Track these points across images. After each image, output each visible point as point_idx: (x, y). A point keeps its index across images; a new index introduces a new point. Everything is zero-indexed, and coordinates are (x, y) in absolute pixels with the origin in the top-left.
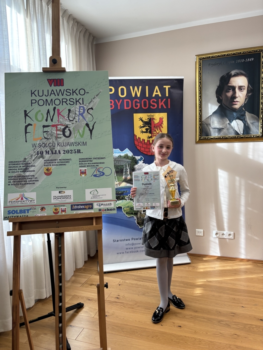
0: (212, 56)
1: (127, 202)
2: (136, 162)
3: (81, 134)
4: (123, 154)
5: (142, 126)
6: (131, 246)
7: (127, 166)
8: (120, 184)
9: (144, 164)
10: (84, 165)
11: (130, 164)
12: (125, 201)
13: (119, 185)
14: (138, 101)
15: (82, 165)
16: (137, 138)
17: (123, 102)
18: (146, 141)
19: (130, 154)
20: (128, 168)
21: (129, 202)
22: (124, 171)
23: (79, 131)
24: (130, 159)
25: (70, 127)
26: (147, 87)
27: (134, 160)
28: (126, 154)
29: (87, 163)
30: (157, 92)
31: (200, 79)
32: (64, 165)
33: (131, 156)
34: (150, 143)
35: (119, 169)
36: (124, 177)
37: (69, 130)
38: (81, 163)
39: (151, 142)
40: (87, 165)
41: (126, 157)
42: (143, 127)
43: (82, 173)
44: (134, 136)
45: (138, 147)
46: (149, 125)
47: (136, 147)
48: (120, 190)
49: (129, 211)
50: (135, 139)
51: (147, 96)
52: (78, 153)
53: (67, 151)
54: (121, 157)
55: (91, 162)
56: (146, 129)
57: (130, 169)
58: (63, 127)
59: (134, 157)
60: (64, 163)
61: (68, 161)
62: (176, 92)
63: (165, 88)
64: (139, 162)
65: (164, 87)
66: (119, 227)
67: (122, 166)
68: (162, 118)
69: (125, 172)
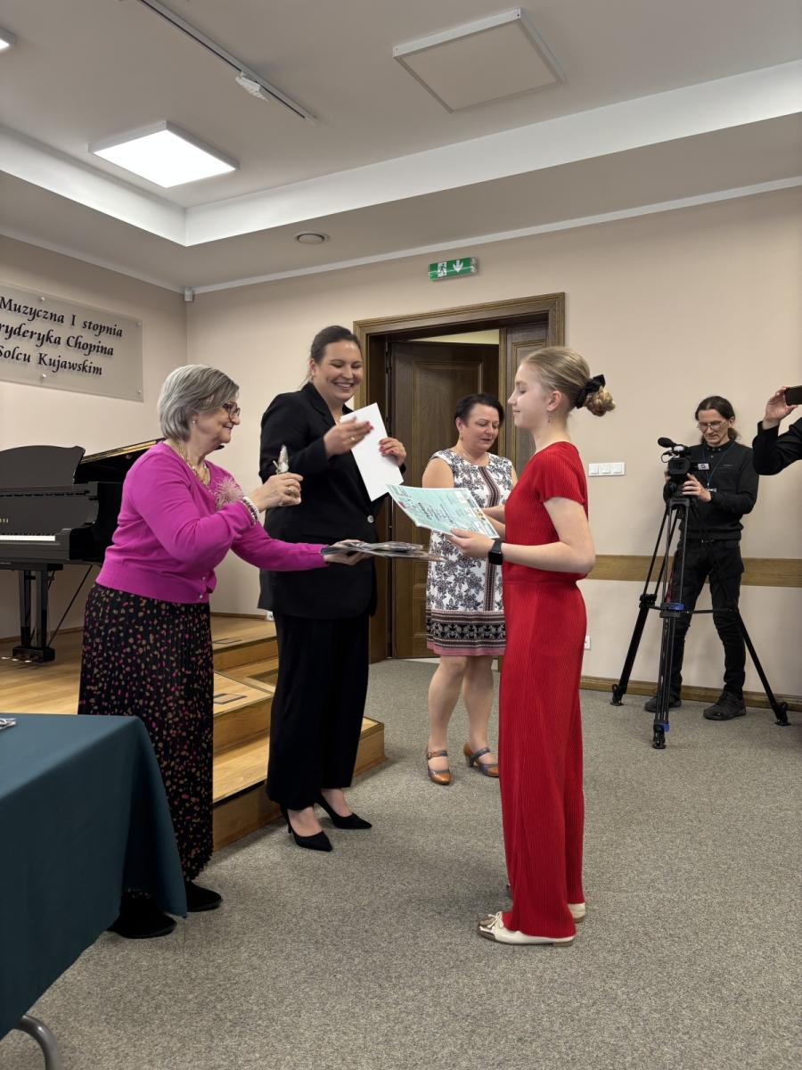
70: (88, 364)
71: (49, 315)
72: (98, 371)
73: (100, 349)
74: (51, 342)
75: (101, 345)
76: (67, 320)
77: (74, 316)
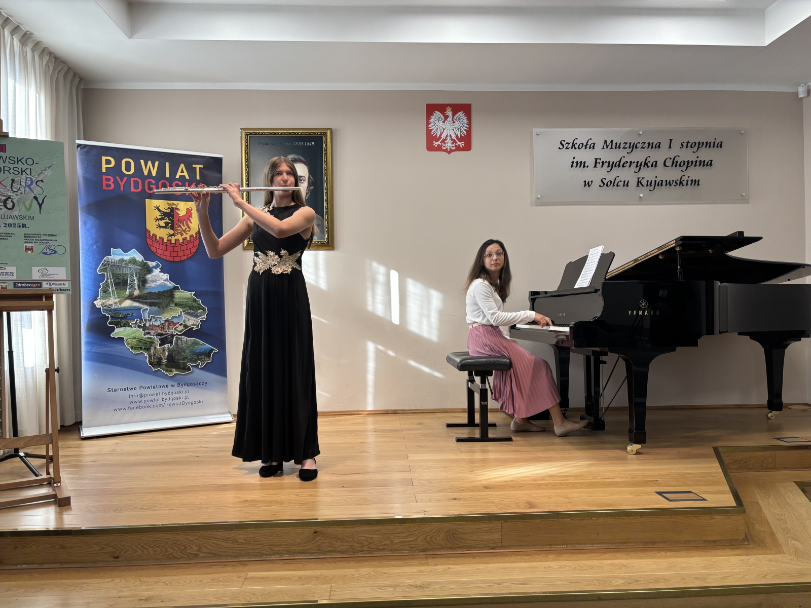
0: (262, 133)
1: (131, 331)
2: (149, 271)
3: (28, 207)
4: (127, 257)
5: (159, 217)
6: (138, 399)
7: (134, 275)
8: (121, 302)
9: (162, 274)
10: (30, 241)
11: (139, 273)
12: (130, 328)
13: (120, 305)
14: (153, 182)
15: (28, 241)
16: (151, 235)
17: (128, 182)
18: (165, 241)
19: (139, 258)
20: (135, 279)
21: (137, 331)
22: (129, 282)
23: (24, 204)
24: (138, 266)
25: (13, 199)
26: (167, 164)
27: (146, 266)
28: (132, 257)
29: (34, 239)
30: (182, 171)
31: (247, 160)
32: (5, 239)
33: (141, 261)
34: (171, 243)
35: (120, 279)
36: (128, 292)
37: (12, 202)
38: (26, 238)
39: (173, 242)
40: (35, 241)
41: (133, 261)
42: (161, 219)
43: (27, 249)
44: (146, 231)
45: (152, 248)
46: (170, 218)
47: (150, 248)
48: (120, 312)
49: (137, 345)
50: (148, 236)
51: (168, 176)
52: (23, 227)
53: (9, 224)
54: (123, 261)
55: (40, 239)
56: (165, 223)
57: (139, 280)
58: (5, 198)
59: (146, 263)
60: (4, 238)
61: (10, 235)
62: (212, 174)
63: (196, 168)
64: (154, 270)
65: (194, 166)
66: (118, 368)
67: (126, 274)
68: (191, 209)
69: (130, 285)
70: (685, 178)
71: (646, 145)
72: (696, 183)
73: (698, 163)
74: (648, 167)
75: (698, 160)
76: (665, 145)
77: (671, 140)
